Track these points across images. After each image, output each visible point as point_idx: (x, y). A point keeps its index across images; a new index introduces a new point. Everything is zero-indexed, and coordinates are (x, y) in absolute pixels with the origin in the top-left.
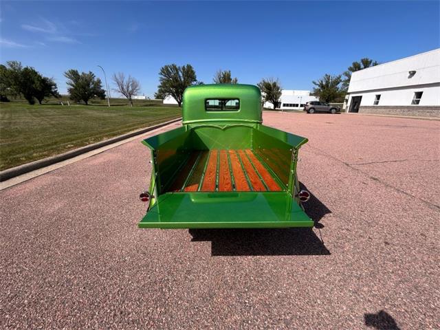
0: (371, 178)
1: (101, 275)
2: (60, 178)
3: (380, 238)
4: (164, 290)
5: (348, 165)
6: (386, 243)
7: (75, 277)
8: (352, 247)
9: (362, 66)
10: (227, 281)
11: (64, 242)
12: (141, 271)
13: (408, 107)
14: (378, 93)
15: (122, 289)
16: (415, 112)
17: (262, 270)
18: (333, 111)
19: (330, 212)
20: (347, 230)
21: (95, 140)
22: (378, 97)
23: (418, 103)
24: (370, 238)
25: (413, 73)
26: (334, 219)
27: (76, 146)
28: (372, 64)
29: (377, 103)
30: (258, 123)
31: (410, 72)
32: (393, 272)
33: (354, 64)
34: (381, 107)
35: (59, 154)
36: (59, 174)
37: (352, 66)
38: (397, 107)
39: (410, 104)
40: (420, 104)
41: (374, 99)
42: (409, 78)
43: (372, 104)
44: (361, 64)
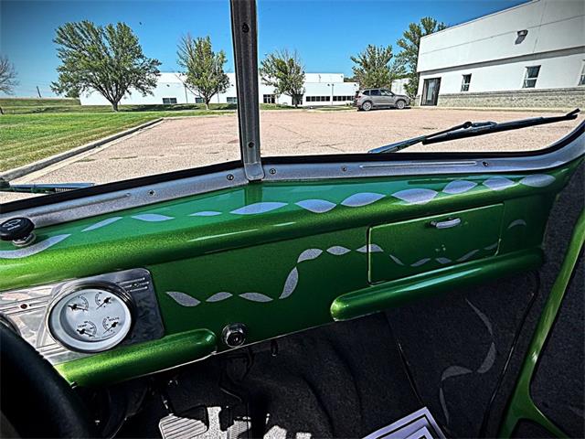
9: (424, 31)
13: (518, 92)
14: (467, 72)
16: (529, 100)
18: (402, 104)
22: (468, 78)
23: (534, 86)
25: (522, 35)
28: (436, 28)
29: (466, 88)
31: (519, 32)
33: (412, 27)
34: (474, 95)
37: (409, 31)
38: (499, 94)
39: (519, 87)
40: (537, 87)
41: (461, 81)
42: (517, 42)
43: (457, 90)
44: (422, 26)
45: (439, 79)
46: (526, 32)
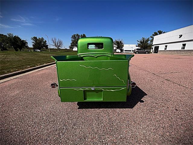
0: (166, 80)
1: (29, 126)
2: (21, 80)
3: (173, 107)
4: (60, 134)
5: (154, 74)
6: (176, 110)
7: (16, 127)
8: (159, 112)
10: (94, 129)
11: (15, 110)
12: (50, 124)
14: (166, 45)
15: (38, 134)
16: (183, 52)
17: (112, 123)
18: (147, 53)
19: (147, 95)
20: (156, 103)
21: (40, 65)
22: (166, 46)
24: (168, 107)
25: (181, 36)
26: (149, 98)
27: (31, 67)
28: (162, 33)
29: (166, 49)
30: (112, 54)
31: (180, 35)
32: (181, 125)
33: (155, 33)
34: (168, 51)
35: (22, 70)
36: (21, 79)
37: (154, 34)
38: (175, 51)
39: (180, 49)
40: (185, 49)
41: (164, 47)
42: (179, 38)
43: (164, 49)
44: (158, 33)
45: (159, 46)
46: (182, 35)
